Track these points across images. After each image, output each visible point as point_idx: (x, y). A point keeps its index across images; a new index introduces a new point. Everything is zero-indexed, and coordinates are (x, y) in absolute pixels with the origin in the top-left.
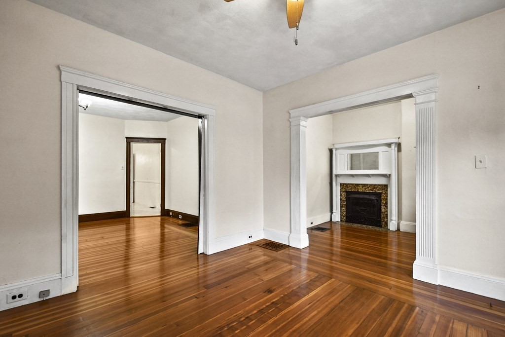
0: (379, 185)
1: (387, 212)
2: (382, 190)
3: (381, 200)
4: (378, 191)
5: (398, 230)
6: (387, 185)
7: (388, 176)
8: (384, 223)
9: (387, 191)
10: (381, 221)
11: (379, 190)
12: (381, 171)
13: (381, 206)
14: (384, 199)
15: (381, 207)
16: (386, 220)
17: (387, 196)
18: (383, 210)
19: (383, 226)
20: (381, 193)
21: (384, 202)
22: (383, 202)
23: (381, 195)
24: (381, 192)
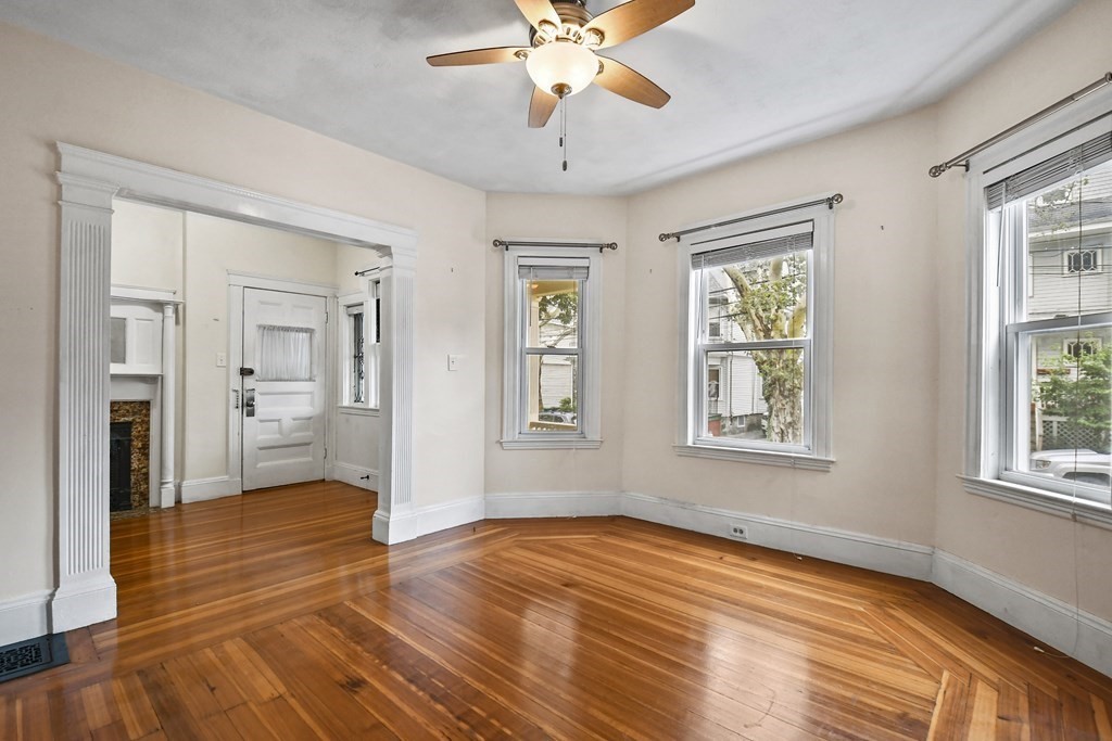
0: (126, 403)
1: (147, 466)
2: (134, 414)
3: (131, 441)
4: (122, 420)
5: (178, 502)
6: (148, 403)
7: (152, 380)
8: (137, 497)
9: (148, 415)
10: (129, 494)
11: (124, 416)
12: (132, 366)
13: (130, 454)
14: (137, 438)
15: (130, 458)
16: (143, 487)
17: (148, 429)
18: (135, 465)
19: (135, 504)
20: (129, 424)
21: (140, 445)
22: (137, 444)
23: (130, 428)
24: (131, 419)
